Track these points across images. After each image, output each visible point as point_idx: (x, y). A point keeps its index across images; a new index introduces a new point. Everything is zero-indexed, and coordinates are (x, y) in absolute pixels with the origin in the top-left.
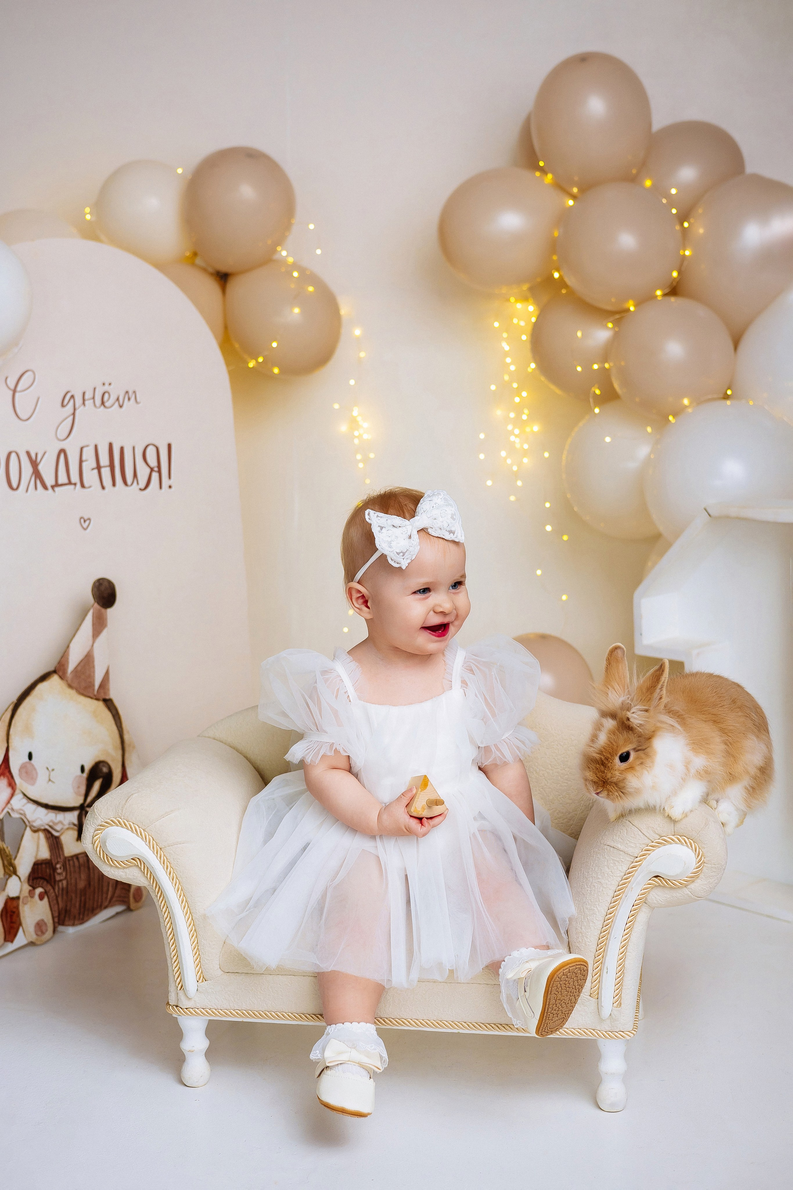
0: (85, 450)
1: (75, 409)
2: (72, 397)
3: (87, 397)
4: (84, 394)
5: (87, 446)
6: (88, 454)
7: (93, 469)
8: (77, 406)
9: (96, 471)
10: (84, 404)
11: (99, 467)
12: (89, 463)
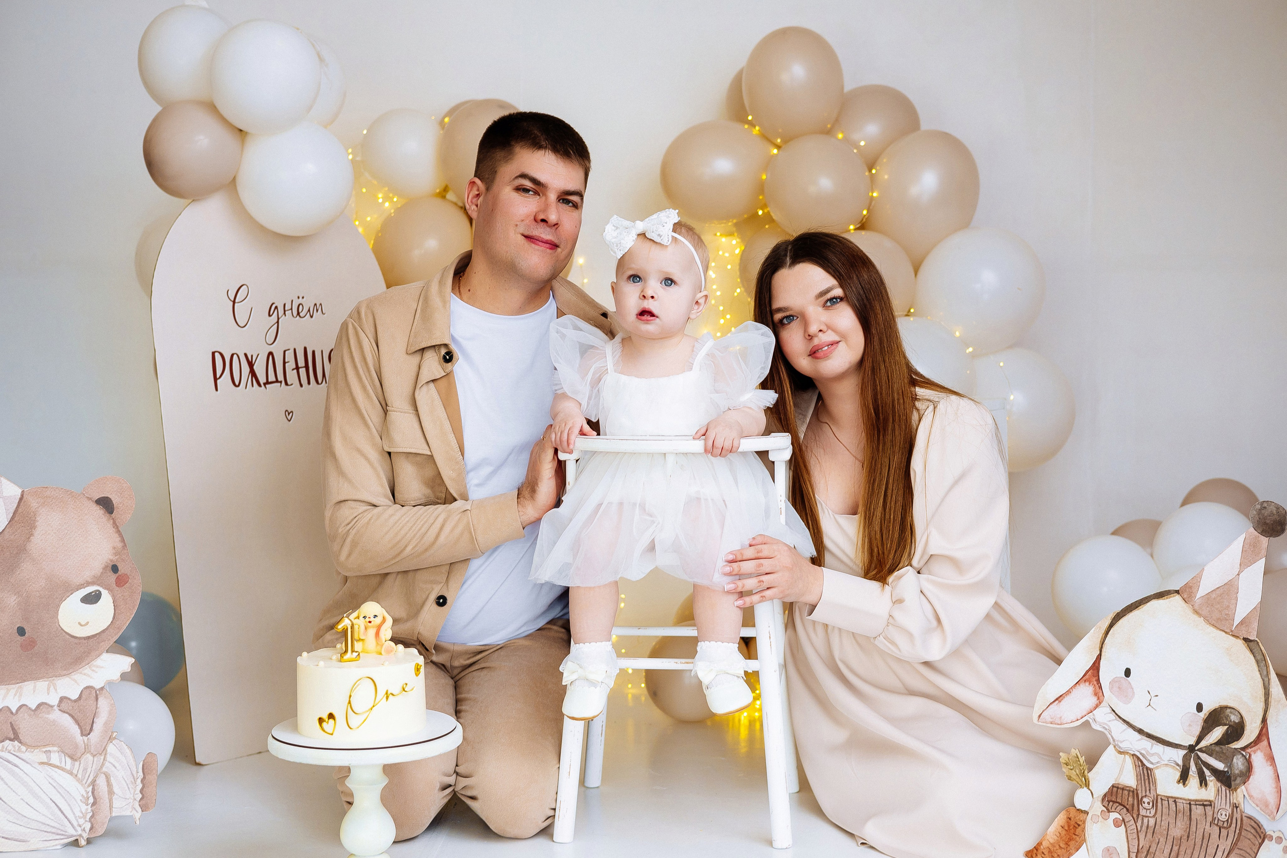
0: (287, 352)
1: (278, 319)
2: (276, 307)
3: (286, 309)
4: (285, 305)
5: (289, 350)
6: (290, 356)
7: (293, 370)
8: (280, 316)
9: (295, 371)
10: (285, 313)
11: (297, 368)
12: (291, 365)
